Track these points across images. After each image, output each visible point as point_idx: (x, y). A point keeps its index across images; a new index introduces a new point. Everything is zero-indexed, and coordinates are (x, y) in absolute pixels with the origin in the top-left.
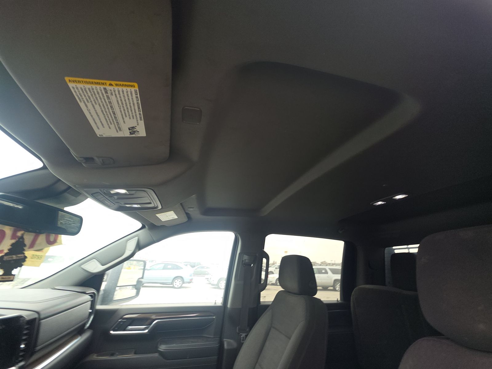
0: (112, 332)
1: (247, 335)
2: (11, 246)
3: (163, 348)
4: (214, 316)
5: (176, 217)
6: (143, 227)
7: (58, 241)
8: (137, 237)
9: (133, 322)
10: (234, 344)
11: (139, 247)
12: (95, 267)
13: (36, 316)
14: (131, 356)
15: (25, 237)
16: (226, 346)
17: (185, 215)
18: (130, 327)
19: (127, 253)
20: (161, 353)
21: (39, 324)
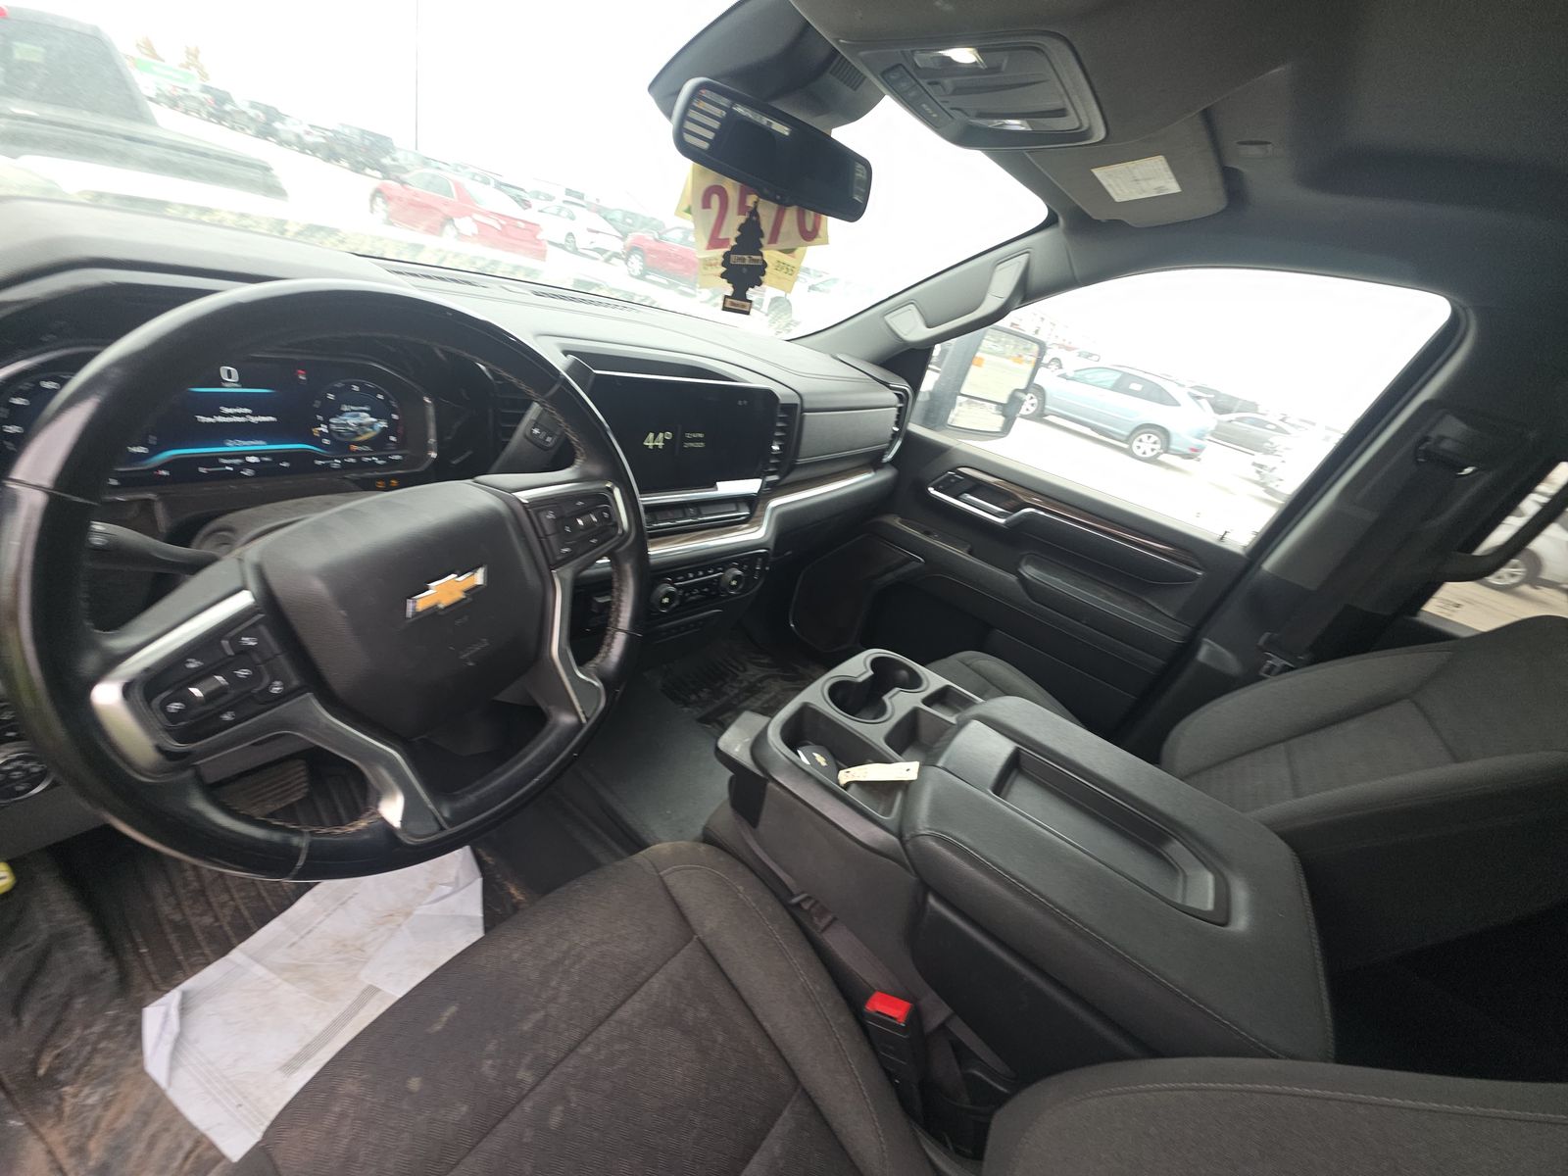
0: (931, 490)
1: (1291, 669)
2: (739, 230)
3: (1029, 571)
4: (1199, 569)
5: (1173, 187)
6: (1050, 222)
7: (821, 233)
8: (1023, 259)
9: (978, 488)
10: (1231, 664)
11: (1027, 292)
12: (912, 328)
13: (797, 401)
14: (960, 553)
15: (760, 210)
16: (1202, 655)
17: (1217, 180)
18: (969, 497)
19: (990, 305)
20: (1022, 579)
21: (802, 418)
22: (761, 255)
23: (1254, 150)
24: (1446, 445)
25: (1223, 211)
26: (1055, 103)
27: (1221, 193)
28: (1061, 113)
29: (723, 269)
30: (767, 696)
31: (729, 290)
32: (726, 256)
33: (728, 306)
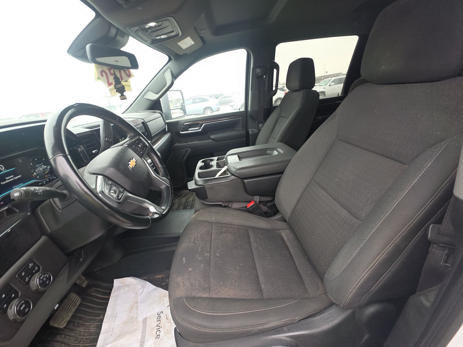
0: (181, 132)
1: (263, 125)
2: (114, 79)
3: (212, 137)
4: (240, 117)
5: (193, 43)
6: (170, 59)
7: (131, 74)
8: (169, 70)
9: (190, 126)
10: (256, 131)
11: (175, 77)
12: (153, 97)
13: (143, 121)
14: (197, 142)
15: (116, 73)
16: (250, 133)
17: (200, 39)
18: (190, 129)
19: (169, 83)
20: (212, 139)
21: (147, 124)
22: (122, 84)
23: (203, 31)
24: (259, 74)
25: (203, 45)
26: (171, 30)
27: (201, 42)
28: (173, 32)
29: (116, 90)
30: (177, 204)
31: (120, 95)
32: (115, 86)
33: (121, 99)
